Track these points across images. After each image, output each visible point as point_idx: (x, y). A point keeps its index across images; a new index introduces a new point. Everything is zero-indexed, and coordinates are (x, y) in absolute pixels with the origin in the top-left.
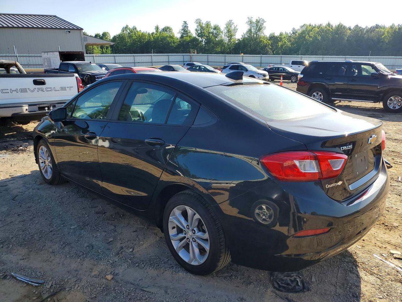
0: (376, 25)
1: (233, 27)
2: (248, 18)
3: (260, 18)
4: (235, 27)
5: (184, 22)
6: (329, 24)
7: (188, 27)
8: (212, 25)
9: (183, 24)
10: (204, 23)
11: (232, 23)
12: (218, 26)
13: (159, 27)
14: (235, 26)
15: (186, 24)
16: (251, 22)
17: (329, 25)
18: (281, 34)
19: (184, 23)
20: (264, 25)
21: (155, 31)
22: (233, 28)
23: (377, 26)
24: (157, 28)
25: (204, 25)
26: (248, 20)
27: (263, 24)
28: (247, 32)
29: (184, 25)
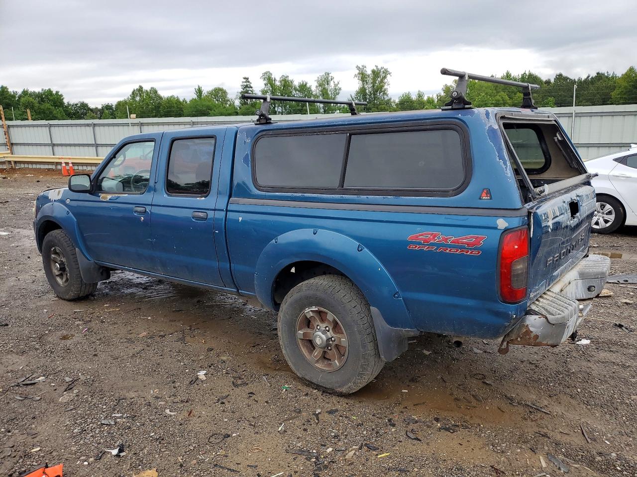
0: (598, 74)
1: (332, 84)
2: (358, 68)
3: (379, 67)
4: (336, 85)
5: (245, 78)
6: (508, 73)
7: (251, 88)
8: (296, 83)
9: (243, 82)
10: (278, 79)
11: (330, 78)
12: (306, 84)
13: (203, 89)
14: (336, 83)
15: (249, 82)
16: (363, 76)
17: (508, 76)
18: (420, 95)
19: (245, 80)
20: (386, 81)
21: (195, 96)
22: (333, 87)
23: (600, 76)
24: (199, 91)
25: (278, 83)
26: (358, 71)
27: (385, 77)
28: (358, 93)
29: (245, 84)
